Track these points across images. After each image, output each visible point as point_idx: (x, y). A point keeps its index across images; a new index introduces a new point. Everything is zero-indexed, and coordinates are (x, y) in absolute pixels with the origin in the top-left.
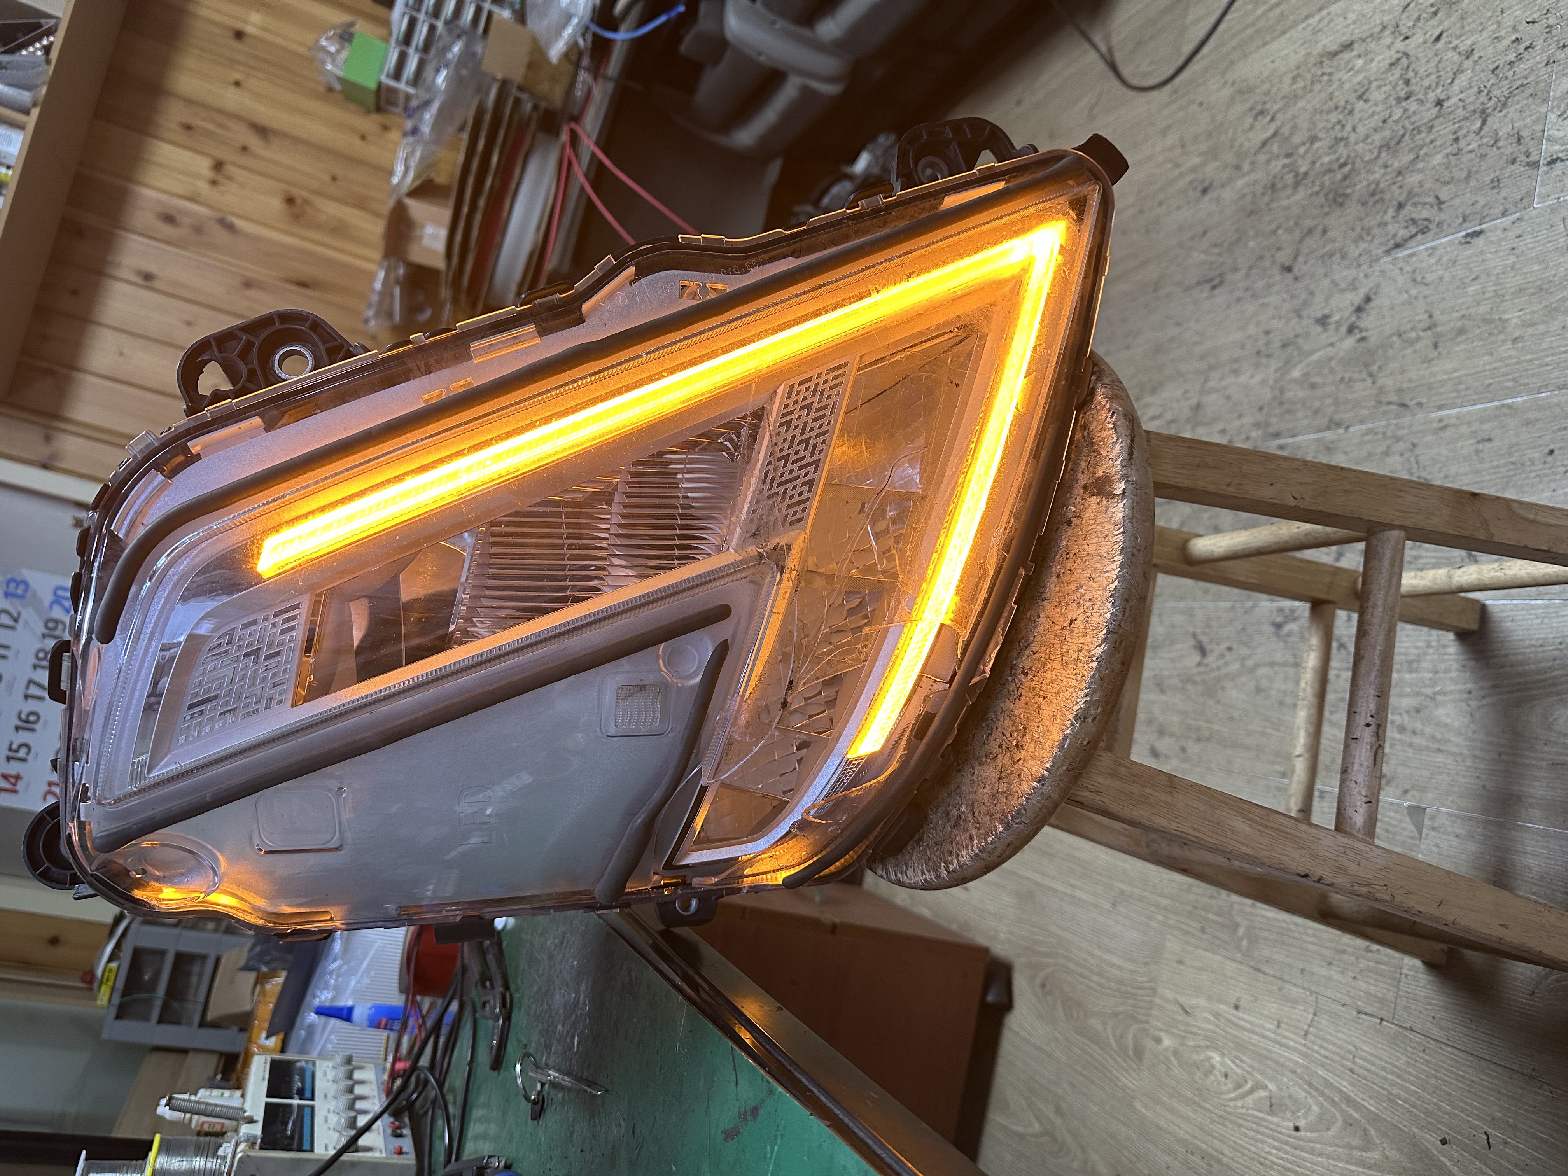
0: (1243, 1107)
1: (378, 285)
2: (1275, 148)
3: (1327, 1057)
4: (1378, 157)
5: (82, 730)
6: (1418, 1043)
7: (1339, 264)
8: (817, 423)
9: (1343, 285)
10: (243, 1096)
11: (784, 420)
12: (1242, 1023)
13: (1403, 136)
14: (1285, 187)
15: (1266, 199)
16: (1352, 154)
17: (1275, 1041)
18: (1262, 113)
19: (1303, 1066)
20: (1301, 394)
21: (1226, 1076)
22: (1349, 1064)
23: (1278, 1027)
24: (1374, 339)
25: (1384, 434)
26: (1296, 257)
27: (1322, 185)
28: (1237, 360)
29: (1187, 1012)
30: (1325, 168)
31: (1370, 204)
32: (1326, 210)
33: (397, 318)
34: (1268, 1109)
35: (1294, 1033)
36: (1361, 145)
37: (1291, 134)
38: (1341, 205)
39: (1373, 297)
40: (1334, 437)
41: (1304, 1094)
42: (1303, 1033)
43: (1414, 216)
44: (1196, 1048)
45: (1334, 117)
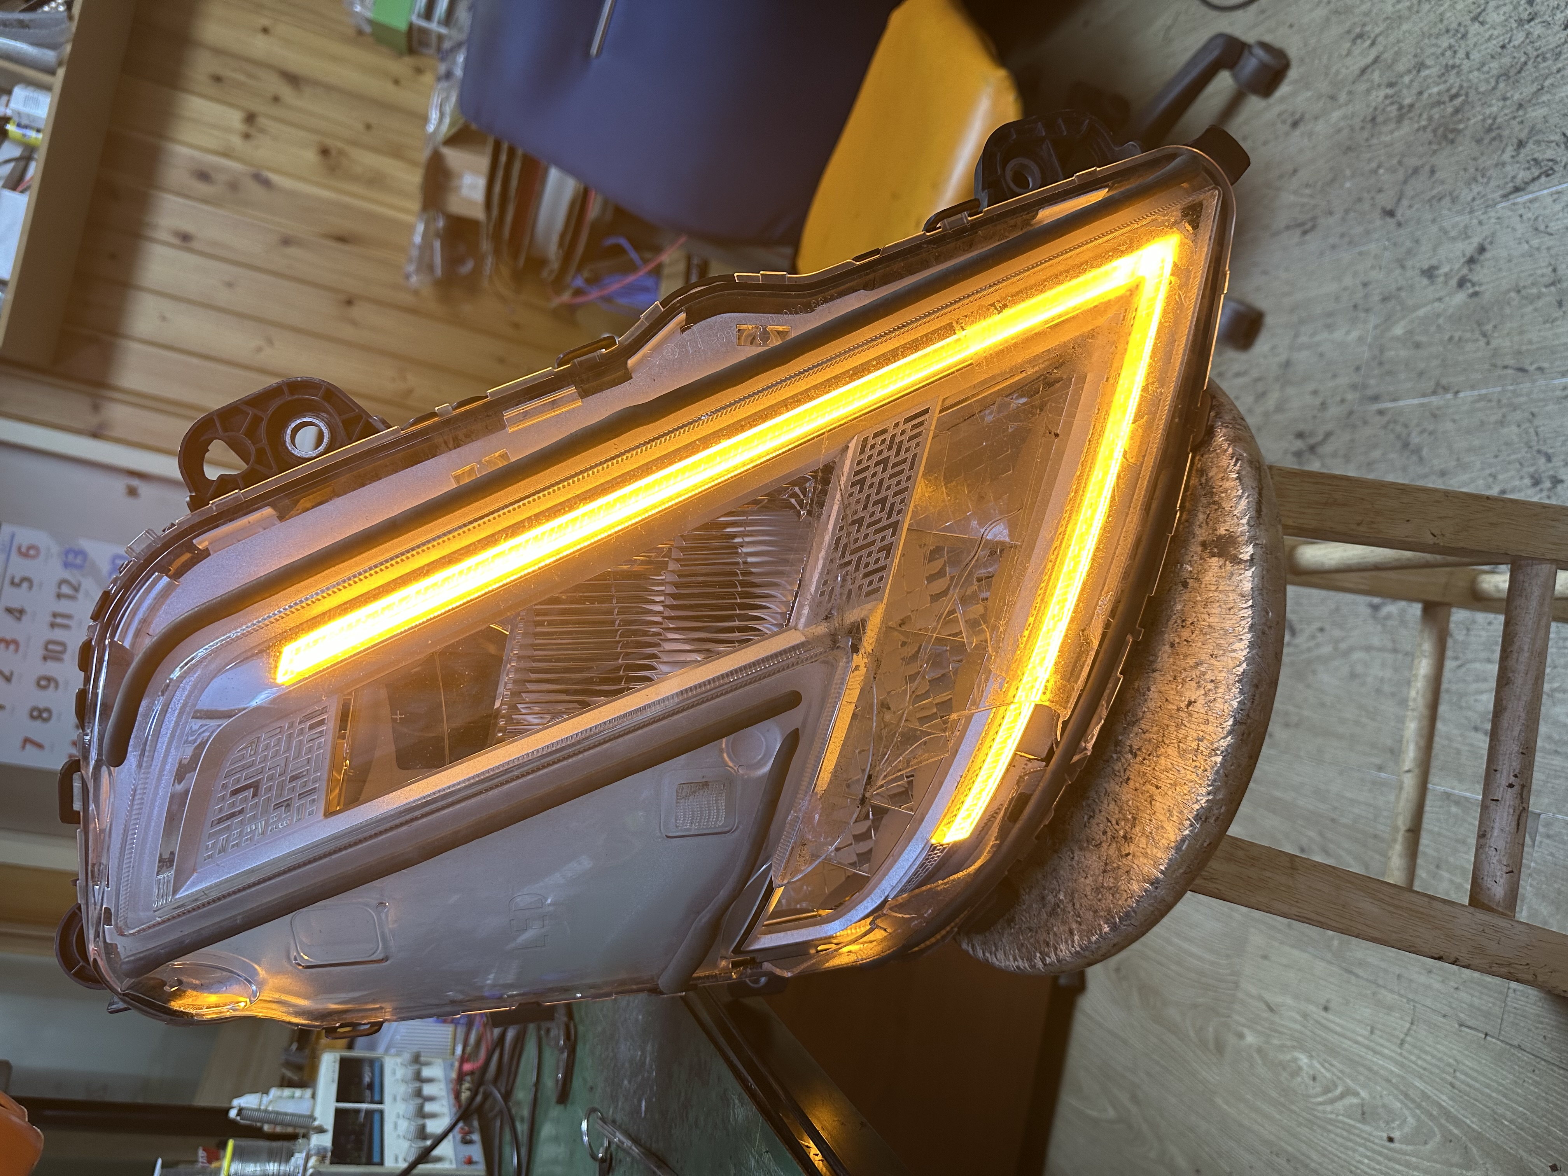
0: (1332, 1113)
1: (418, 239)
2: (1376, 76)
3: (1425, 1069)
4: (1494, 88)
5: (99, 856)
6: (1527, 1063)
7: (1449, 209)
8: (895, 480)
9: (1453, 234)
10: (313, 1096)
11: (858, 478)
12: (1332, 1026)
13: (1525, 63)
14: (1385, 122)
15: (1365, 134)
16: (1465, 85)
17: (1368, 1048)
18: (1360, 36)
19: (1398, 1075)
20: (1403, 353)
21: (1314, 1079)
22: (1449, 1078)
23: (1372, 1032)
24: (1488, 292)
25: (1499, 401)
26: (1399, 200)
27: (1430, 119)
28: (1330, 314)
29: (1271, 1010)
30: (1435, 98)
31: (1486, 141)
32: (1435, 147)
33: (439, 272)
34: (1359, 1117)
35: (1389, 1041)
36: (1476, 73)
37: (1395, 61)
38: (1452, 142)
39: (1488, 247)
40: (1442, 403)
41: (1399, 1105)
42: (1399, 1042)
43: (1536, 156)
44: (1282, 1048)
45: (1445, 42)
